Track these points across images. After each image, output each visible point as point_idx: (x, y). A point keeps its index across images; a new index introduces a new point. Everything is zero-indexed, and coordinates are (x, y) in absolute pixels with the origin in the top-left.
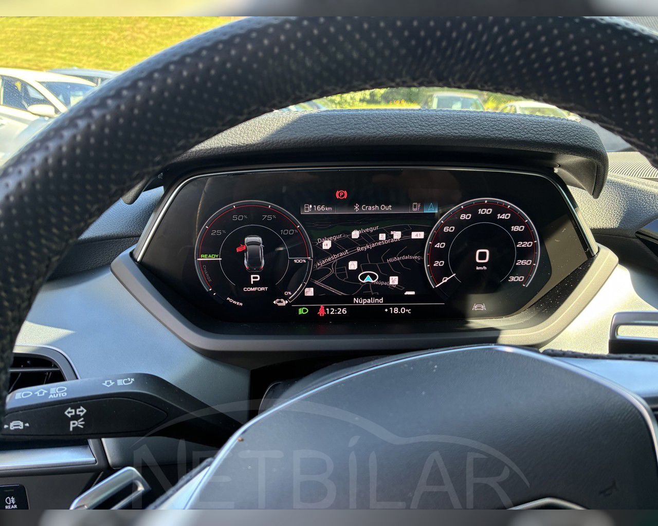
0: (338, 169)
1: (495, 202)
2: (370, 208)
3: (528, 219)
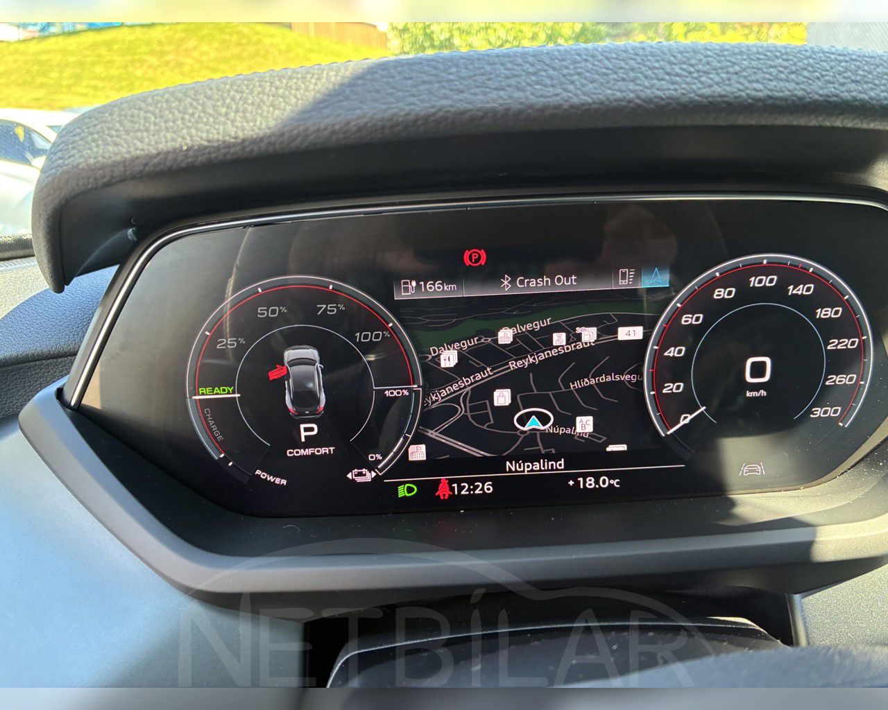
1: (783, 262)
2: (533, 283)
3: (850, 294)
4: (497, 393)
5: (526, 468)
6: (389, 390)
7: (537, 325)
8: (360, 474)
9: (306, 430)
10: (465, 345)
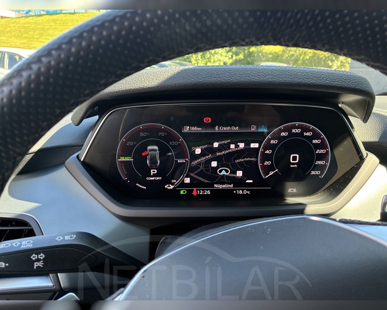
0: (205, 104)
1: (303, 125)
2: (225, 129)
3: (323, 136)
4: (213, 163)
5: (221, 187)
6: (179, 160)
7: (226, 142)
8: (169, 186)
9: (153, 171)
10: (203, 147)
